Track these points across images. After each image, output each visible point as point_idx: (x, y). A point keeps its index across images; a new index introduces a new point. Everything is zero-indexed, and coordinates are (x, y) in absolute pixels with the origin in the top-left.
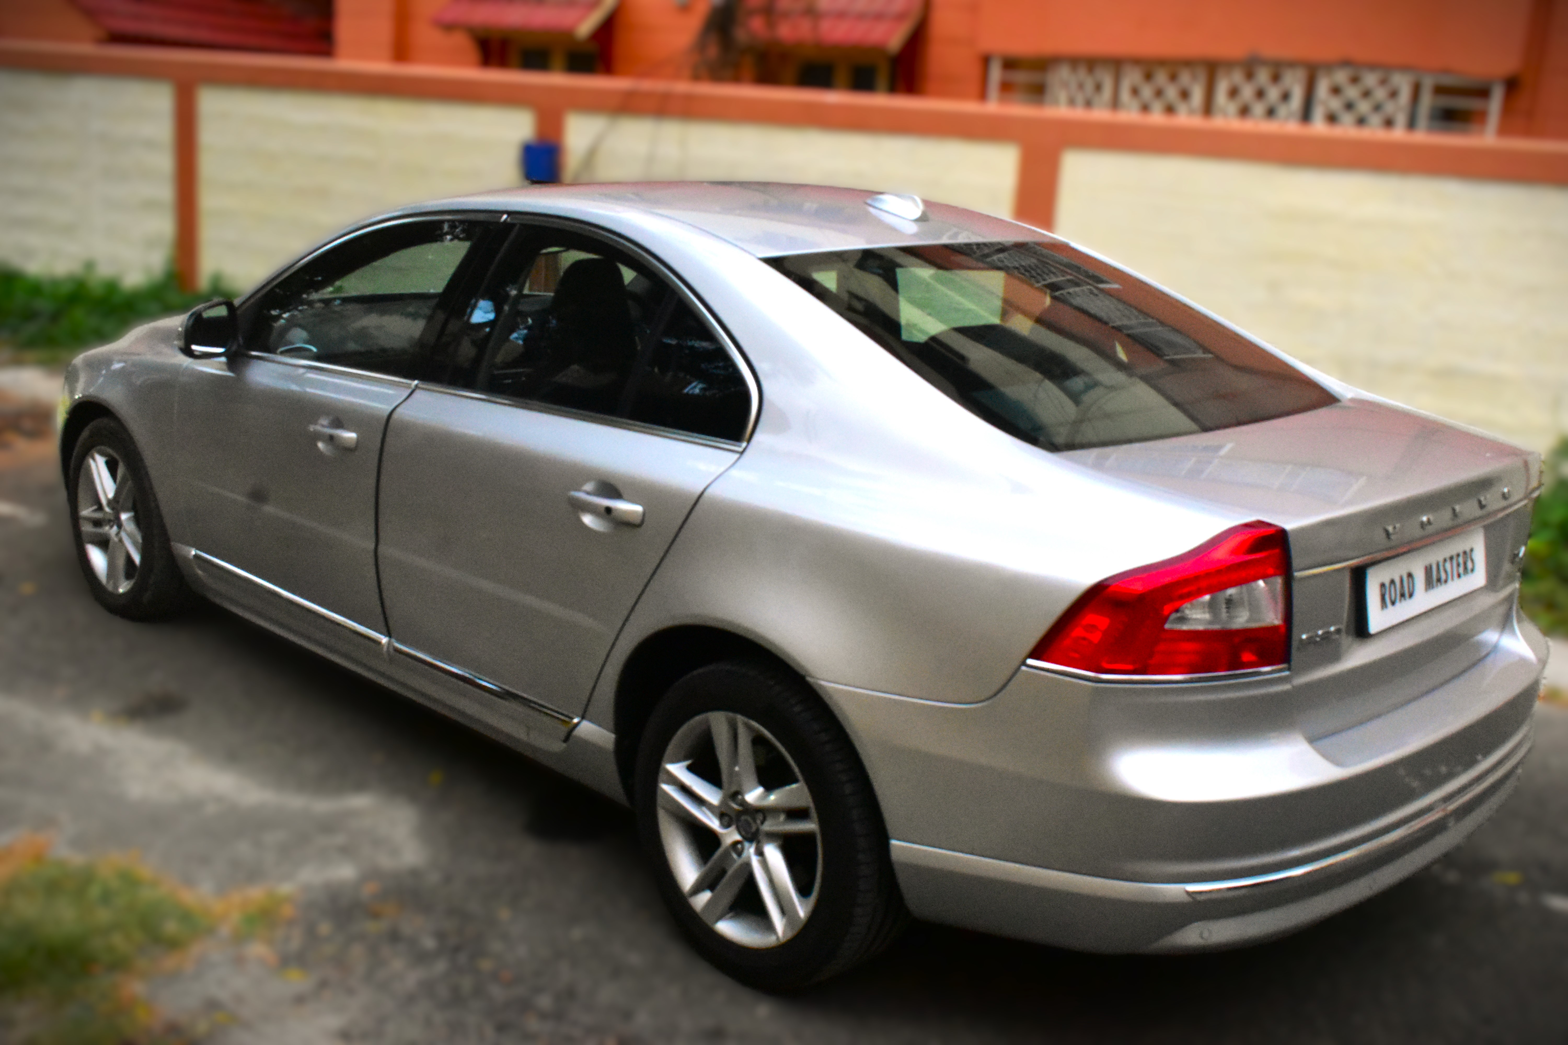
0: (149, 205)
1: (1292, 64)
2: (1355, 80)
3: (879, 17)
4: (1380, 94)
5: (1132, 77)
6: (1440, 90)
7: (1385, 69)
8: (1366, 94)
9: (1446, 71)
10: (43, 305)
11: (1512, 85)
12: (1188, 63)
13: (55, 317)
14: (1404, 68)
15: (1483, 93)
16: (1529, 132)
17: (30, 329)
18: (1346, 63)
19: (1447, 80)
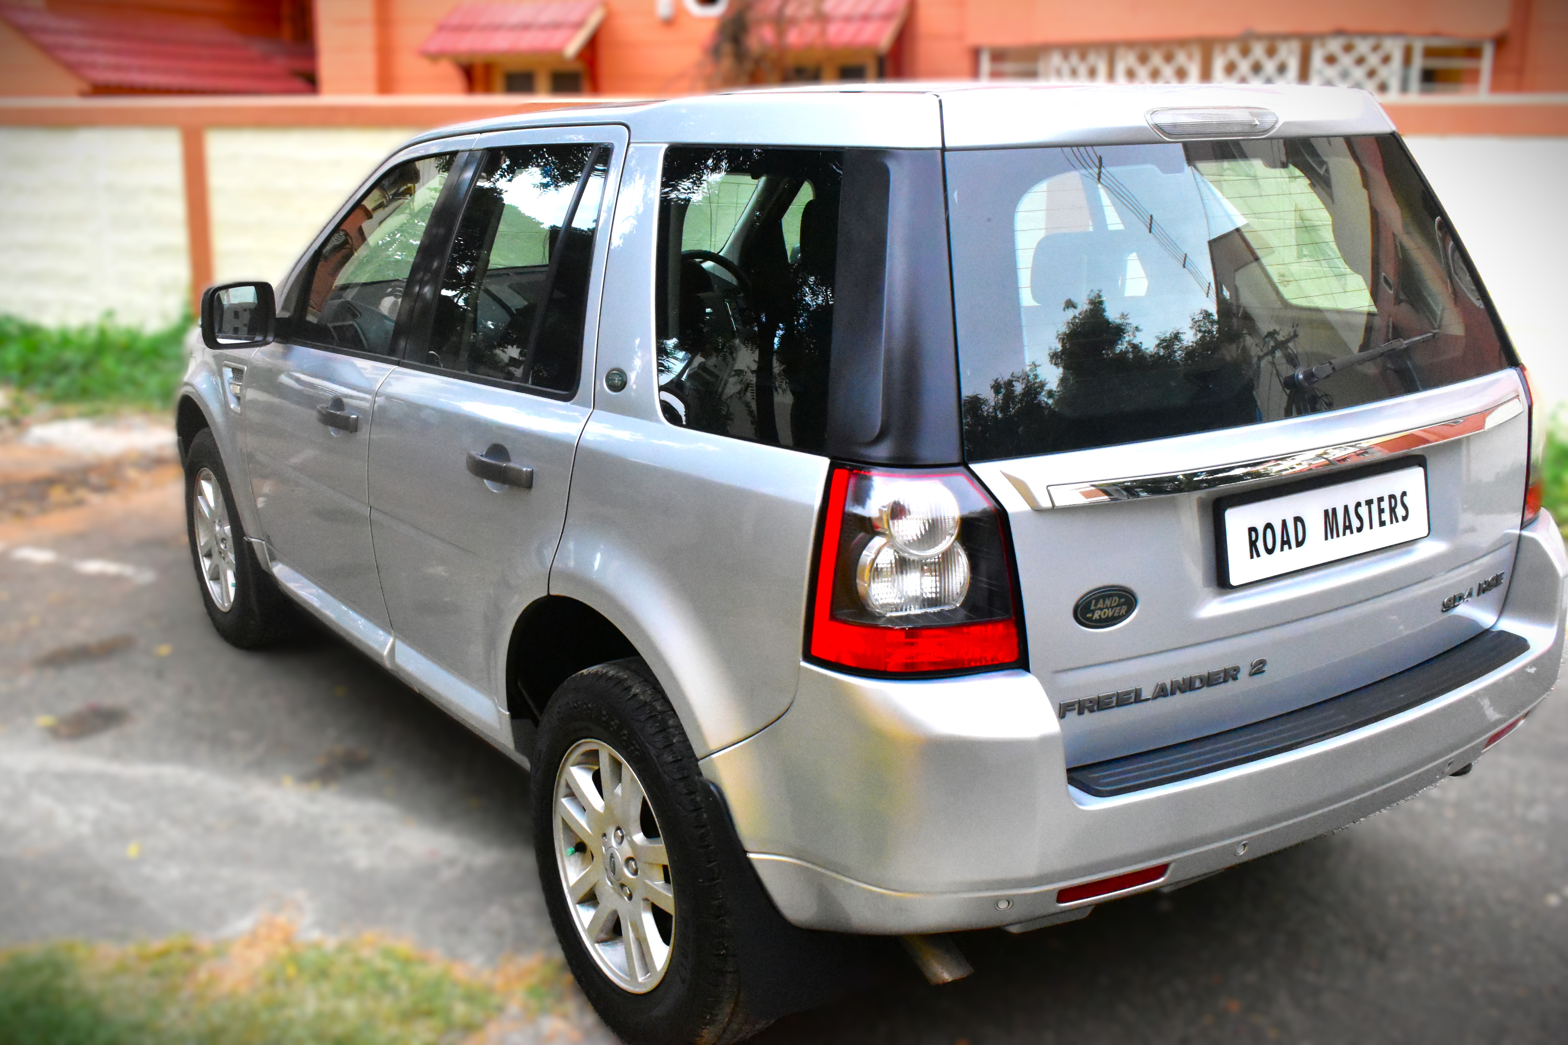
0: (161, 251)
1: (1286, 37)
2: (1348, 48)
3: (866, 18)
4: (1373, 60)
5: (1126, 60)
6: (1429, 53)
7: (1376, 34)
8: (1360, 61)
9: (1436, 34)
10: (69, 355)
11: (1500, 42)
12: (1183, 43)
13: (86, 367)
14: (1396, 34)
15: (1473, 52)
16: (1519, 87)
17: (62, 381)
18: (1339, 33)
19: (1436, 42)
